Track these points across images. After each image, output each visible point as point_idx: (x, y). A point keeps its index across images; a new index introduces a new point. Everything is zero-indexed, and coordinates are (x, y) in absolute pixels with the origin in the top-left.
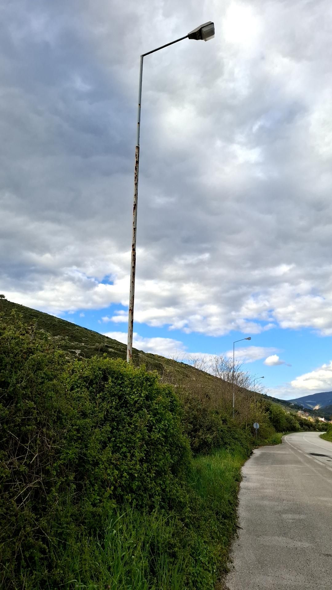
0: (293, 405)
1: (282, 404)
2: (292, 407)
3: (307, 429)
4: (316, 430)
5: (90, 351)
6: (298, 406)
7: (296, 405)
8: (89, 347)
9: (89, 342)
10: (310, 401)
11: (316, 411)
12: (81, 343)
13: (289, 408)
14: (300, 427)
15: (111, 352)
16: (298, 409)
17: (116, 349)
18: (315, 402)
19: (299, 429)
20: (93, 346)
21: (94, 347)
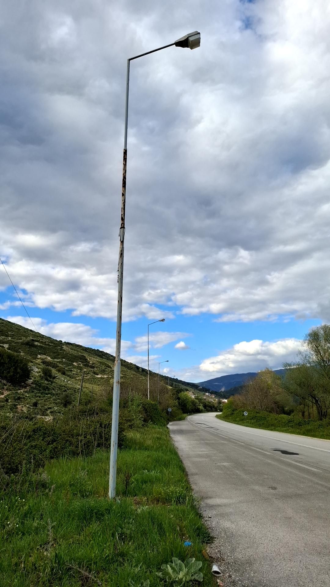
0: (201, 388)
1: (192, 388)
2: (200, 390)
3: (209, 410)
4: (218, 411)
5: (17, 345)
6: (206, 388)
7: (204, 388)
8: (16, 341)
9: (15, 336)
10: (216, 384)
11: (222, 393)
12: (8, 337)
13: (198, 391)
14: (203, 409)
15: (37, 345)
16: (206, 391)
17: (42, 342)
18: (222, 384)
19: (202, 410)
20: (19, 340)
21: (21, 341)
